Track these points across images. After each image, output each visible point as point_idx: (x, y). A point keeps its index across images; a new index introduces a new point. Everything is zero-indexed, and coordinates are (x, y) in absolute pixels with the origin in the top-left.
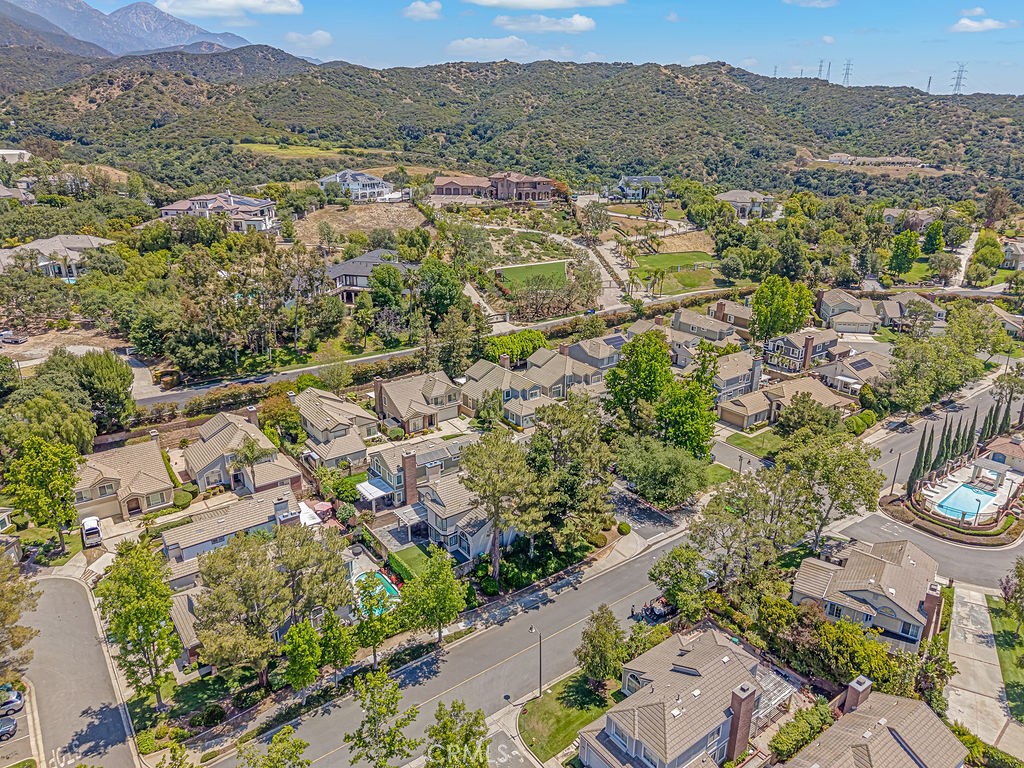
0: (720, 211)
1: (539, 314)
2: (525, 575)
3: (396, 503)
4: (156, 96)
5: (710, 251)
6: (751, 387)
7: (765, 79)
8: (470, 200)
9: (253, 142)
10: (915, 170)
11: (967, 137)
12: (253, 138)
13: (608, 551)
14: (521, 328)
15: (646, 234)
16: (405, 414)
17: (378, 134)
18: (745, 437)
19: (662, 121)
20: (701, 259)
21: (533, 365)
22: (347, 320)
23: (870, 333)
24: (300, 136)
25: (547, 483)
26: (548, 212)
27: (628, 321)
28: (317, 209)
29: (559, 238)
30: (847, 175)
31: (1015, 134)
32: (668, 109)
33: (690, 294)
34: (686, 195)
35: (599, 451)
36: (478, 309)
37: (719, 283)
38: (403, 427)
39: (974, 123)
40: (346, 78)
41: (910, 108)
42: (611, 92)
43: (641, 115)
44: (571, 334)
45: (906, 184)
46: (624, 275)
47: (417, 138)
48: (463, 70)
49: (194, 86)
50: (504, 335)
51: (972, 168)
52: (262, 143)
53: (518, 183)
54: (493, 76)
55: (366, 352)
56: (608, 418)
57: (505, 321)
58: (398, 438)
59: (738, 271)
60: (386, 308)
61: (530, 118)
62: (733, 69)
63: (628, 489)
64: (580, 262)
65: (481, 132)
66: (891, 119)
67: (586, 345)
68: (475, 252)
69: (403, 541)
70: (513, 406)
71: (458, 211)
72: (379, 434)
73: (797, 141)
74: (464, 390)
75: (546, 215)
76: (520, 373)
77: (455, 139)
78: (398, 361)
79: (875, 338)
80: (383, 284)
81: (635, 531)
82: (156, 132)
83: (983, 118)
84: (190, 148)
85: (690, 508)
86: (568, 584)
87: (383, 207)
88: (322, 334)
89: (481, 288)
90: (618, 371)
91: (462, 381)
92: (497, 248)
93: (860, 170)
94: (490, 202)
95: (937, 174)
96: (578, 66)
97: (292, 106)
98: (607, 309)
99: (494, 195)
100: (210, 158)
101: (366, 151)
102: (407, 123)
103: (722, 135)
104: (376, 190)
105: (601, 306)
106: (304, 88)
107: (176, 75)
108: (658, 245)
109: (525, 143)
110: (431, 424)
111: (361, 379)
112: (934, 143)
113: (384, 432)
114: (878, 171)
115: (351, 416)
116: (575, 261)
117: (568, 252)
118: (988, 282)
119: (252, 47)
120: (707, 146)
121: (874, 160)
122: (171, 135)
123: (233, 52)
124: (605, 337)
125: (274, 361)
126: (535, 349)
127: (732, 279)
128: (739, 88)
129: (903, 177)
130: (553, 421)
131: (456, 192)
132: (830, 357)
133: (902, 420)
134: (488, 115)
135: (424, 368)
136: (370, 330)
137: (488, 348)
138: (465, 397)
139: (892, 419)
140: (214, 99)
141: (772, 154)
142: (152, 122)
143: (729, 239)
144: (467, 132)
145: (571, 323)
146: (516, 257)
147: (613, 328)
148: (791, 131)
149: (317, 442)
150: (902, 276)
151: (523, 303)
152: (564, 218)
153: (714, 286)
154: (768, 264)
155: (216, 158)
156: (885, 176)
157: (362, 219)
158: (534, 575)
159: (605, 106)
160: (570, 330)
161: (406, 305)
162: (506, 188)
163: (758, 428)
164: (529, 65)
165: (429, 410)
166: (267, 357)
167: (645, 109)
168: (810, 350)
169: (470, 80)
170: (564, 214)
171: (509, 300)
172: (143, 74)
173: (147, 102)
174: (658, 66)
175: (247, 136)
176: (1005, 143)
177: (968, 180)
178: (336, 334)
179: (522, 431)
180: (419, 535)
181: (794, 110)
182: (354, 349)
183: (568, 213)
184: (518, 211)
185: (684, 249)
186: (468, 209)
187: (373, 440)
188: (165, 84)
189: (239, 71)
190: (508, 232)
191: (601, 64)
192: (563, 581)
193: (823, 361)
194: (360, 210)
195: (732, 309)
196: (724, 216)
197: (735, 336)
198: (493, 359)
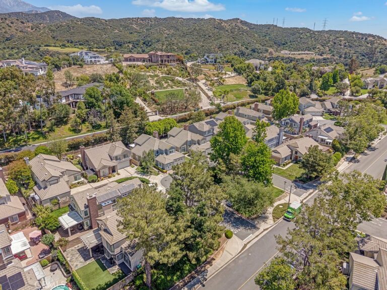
0: (248, 67)
1: (173, 111)
2: (169, 278)
3: (86, 227)
4: (7, 28)
5: (245, 83)
6: (278, 143)
7: (254, 25)
8: (140, 63)
9: (50, 46)
10: (313, 56)
11: (329, 45)
12: (50, 44)
13: (221, 252)
14: (164, 118)
15: (218, 77)
16: (97, 166)
17: (104, 44)
18: (281, 169)
19: (217, 39)
20: (242, 87)
21: (171, 136)
22: (72, 116)
23: (321, 116)
24: (71, 44)
25: (182, 223)
26: (175, 68)
27: (215, 113)
28: (67, 67)
29: (180, 79)
30: (288, 58)
31: (345, 43)
32: (219, 34)
33: (240, 101)
34: (233, 61)
35: (215, 192)
36: (142, 109)
37: (251, 96)
38: (96, 174)
39: (331, 40)
40: (91, 22)
41: (308, 34)
42: (197, 28)
43: (209, 37)
44: (189, 120)
45: (310, 61)
46: (210, 94)
47: (120, 45)
48: (139, 20)
49: (25, 24)
50: (156, 121)
51: (333, 55)
52: (54, 46)
53: (161, 56)
54: (151, 23)
55: (82, 132)
56: (213, 164)
57: (156, 115)
58: (93, 181)
59: (259, 91)
60: (92, 109)
61: (166, 38)
62: (242, 21)
63: (227, 205)
64: (190, 89)
65: (147, 43)
66: (301, 38)
67: (196, 125)
68: (142, 84)
69: (86, 258)
70: (161, 159)
71: (134, 67)
72: (82, 179)
73: (268, 47)
74: (133, 151)
75: (174, 69)
76: (164, 140)
77: (136, 46)
78: (97, 136)
79: (324, 118)
80: (91, 96)
81: (236, 234)
82: (7, 42)
83: (334, 38)
84: (22, 49)
85: (263, 215)
86: (199, 282)
87: (99, 66)
88: (58, 123)
89: (145, 100)
90: (218, 138)
91: (133, 145)
92: (152, 82)
93: (293, 56)
94: (149, 64)
95: (321, 57)
96: (184, 19)
97: (68, 32)
98: (204, 108)
99: (150, 60)
100: (30, 52)
101: (99, 50)
102: (117, 40)
103: (240, 44)
104: (97, 59)
105: (201, 107)
106: (72, 25)
107: (17, 20)
108: (223, 81)
109: (164, 47)
110: (114, 171)
111: (74, 147)
112: (318, 47)
113: (86, 177)
114: (299, 57)
115: (63, 170)
116: (188, 88)
117: (184, 85)
118: (360, 94)
119: (53, 11)
120: (235, 48)
121: (298, 53)
122: (14, 43)
123: (45, 13)
124: (206, 121)
125: (29, 139)
126: (171, 128)
127: (256, 95)
128: (245, 28)
129: (309, 59)
130: (184, 175)
131: (134, 60)
132: (310, 126)
133: (352, 156)
134: (150, 37)
135: (111, 140)
136: (84, 121)
137: (147, 128)
138: (134, 154)
139: (348, 156)
140: (34, 30)
141: (260, 51)
142: (6, 39)
143: (254, 78)
144: (141, 43)
145: (188, 114)
146: (161, 86)
147: (209, 117)
148: (265, 43)
149: (40, 188)
150: (326, 92)
151: (165, 106)
152: (182, 70)
153: (249, 98)
154: (271, 88)
155: (33, 52)
156: (302, 59)
157: (89, 71)
158: (175, 278)
159: (195, 33)
160: (188, 118)
161: (104, 108)
162: (156, 58)
163: (287, 164)
164: (165, 19)
165: (112, 164)
166: (24, 136)
167: (211, 34)
168: (302, 124)
169: (142, 24)
170: (181, 69)
171: (158, 105)
172: (2, 19)
173: (4, 30)
174: (215, 19)
175: (47, 44)
176: (342, 47)
177: (332, 60)
178: (66, 123)
179: (166, 172)
180: (98, 252)
181: (265, 36)
182: (76, 131)
183: (184, 68)
184: (161, 67)
185: (234, 83)
186: (138, 66)
187: (78, 183)
188: (12, 23)
189: (47, 20)
190: (157, 76)
191: (192, 19)
192: (195, 280)
193: (308, 129)
194: (89, 67)
195: (261, 106)
196: (250, 69)
197: (265, 118)
198: (150, 134)
